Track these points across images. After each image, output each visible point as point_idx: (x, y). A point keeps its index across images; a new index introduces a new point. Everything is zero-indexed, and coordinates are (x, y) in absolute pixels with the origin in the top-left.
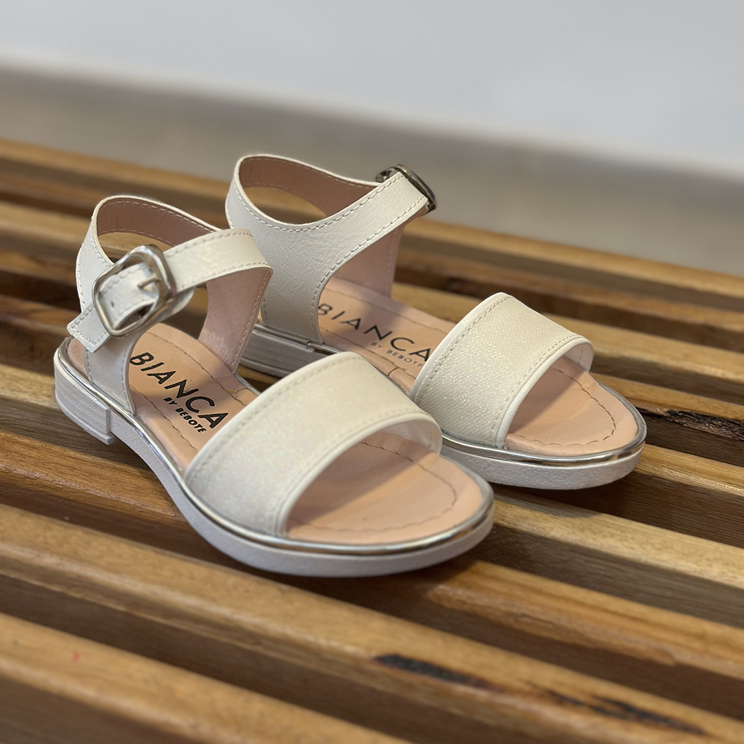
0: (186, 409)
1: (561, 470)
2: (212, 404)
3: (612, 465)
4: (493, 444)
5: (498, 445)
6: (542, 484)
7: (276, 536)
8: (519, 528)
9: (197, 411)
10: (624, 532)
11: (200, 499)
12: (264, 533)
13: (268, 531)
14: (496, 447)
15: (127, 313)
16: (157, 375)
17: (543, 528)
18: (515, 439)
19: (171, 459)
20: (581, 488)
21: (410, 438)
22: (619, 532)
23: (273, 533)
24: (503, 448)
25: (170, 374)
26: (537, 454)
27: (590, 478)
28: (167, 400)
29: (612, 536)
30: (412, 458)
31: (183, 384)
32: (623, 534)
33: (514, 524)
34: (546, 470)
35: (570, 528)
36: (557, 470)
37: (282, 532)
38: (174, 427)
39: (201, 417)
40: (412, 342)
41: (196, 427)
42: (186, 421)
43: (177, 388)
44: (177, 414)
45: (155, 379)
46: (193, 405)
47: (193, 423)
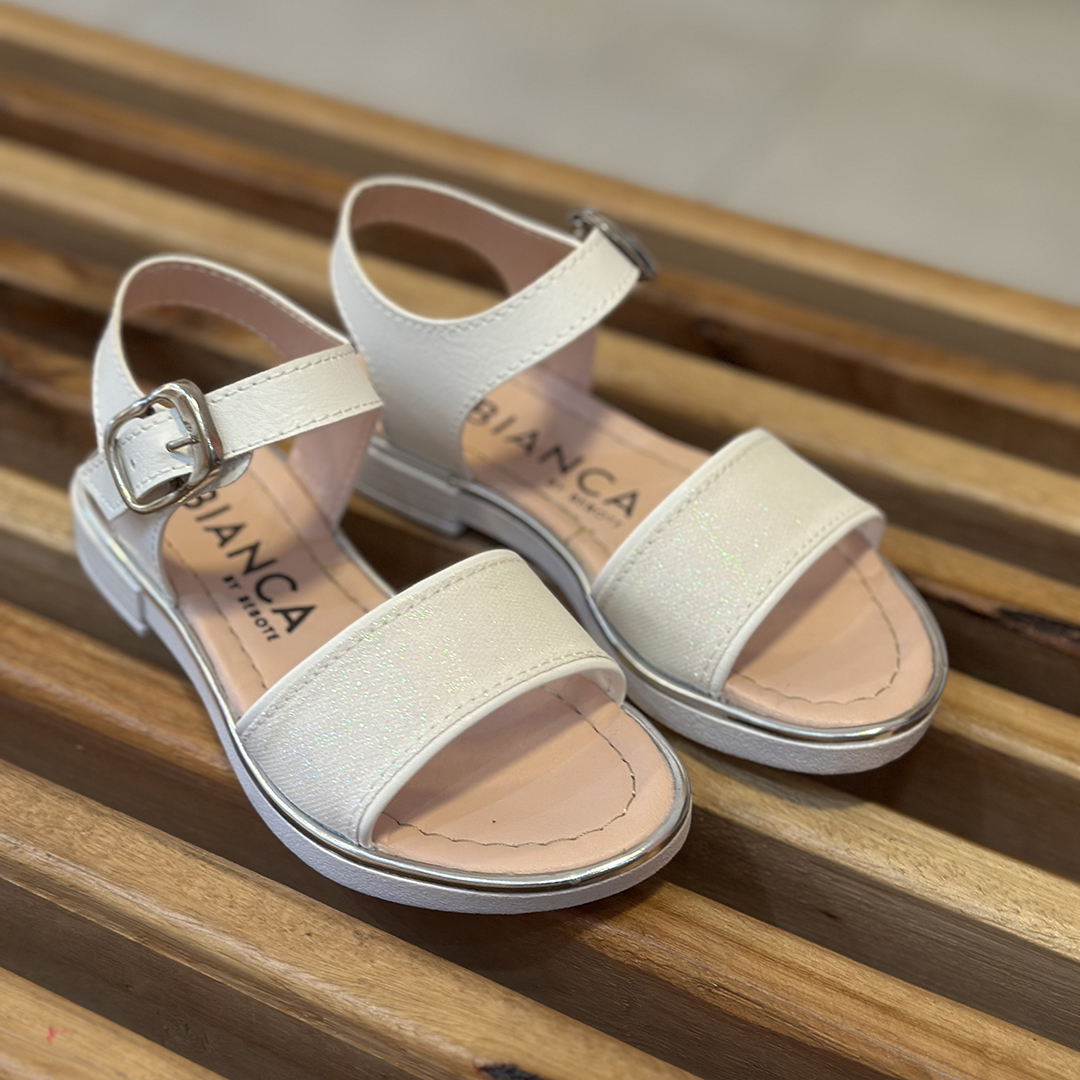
0: (254, 598)
1: (802, 748)
2: (294, 587)
3: (881, 745)
4: (705, 691)
5: (713, 693)
6: (774, 761)
7: (358, 846)
8: (737, 819)
9: (269, 601)
10: (895, 840)
11: (258, 766)
13: (347, 837)
14: (709, 696)
15: (152, 484)
16: (218, 530)
17: (773, 825)
18: (737, 689)
20: (832, 773)
22: (886, 842)
23: (354, 840)
24: (719, 700)
25: (237, 529)
26: (770, 717)
27: (845, 762)
28: (229, 579)
29: (876, 846)
31: (254, 548)
32: (893, 844)
33: (731, 814)
34: (780, 744)
35: (813, 828)
36: (796, 746)
37: (365, 842)
38: (232, 631)
39: (275, 611)
40: (611, 478)
41: (266, 632)
42: (252, 620)
43: (245, 556)
44: (240, 605)
45: (214, 539)
46: (266, 589)
47: (261, 623)
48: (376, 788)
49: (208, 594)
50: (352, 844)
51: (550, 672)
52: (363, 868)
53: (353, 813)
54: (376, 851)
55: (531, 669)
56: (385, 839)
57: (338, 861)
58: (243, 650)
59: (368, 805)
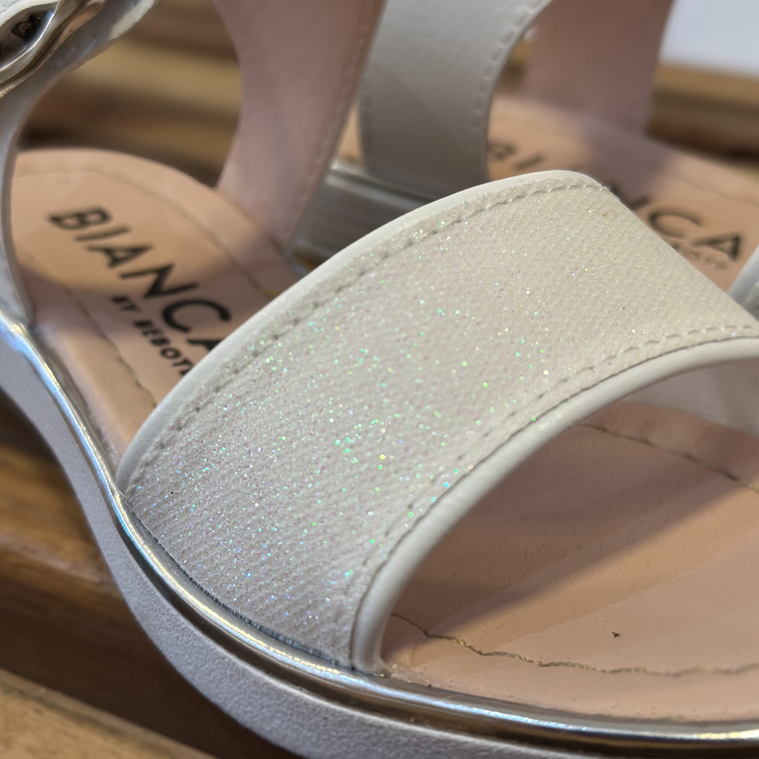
0: (159, 323)
2: (224, 316)
7: (353, 670)
9: (184, 329)
11: (154, 543)
12: (318, 657)
13: (328, 652)
16: (108, 251)
19: (97, 434)
21: (723, 420)
23: (343, 659)
25: (136, 251)
28: (120, 300)
30: (734, 472)
31: (163, 272)
37: (368, 658)
38: (121, 361)
39: (193, 342)
40: (696, 220)
41: (176, 365)
42: (156, 350)
43: (148, 280)
44: (137, 333)
45: (102, 259)
46: (179, 316)
47: (170, 354)
48: (396, 534)
49: (85, 312)
50: (337, 665)
51: (725, 344)
52: (358, 714)
53: (346, 591)
54: (387, 675)
55: (690, 333)
56: (405, 656)
57: (306, 704)
58: (138, 385)
59: (380, 568)
